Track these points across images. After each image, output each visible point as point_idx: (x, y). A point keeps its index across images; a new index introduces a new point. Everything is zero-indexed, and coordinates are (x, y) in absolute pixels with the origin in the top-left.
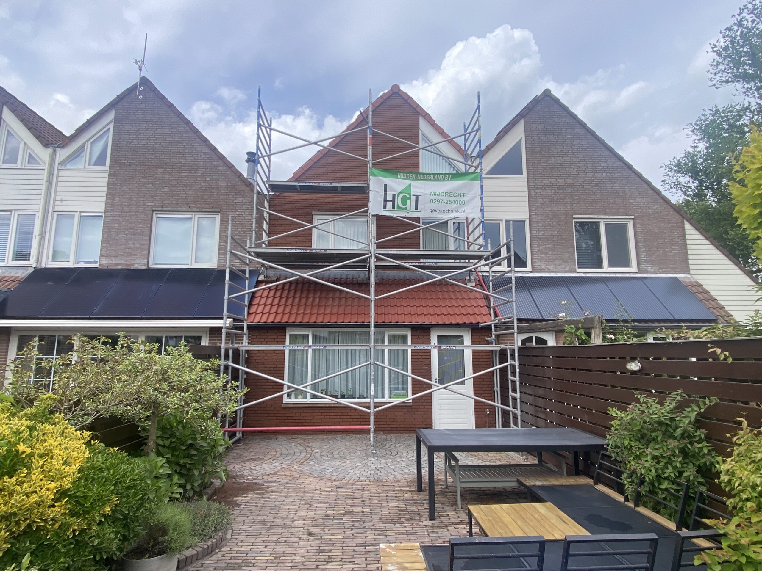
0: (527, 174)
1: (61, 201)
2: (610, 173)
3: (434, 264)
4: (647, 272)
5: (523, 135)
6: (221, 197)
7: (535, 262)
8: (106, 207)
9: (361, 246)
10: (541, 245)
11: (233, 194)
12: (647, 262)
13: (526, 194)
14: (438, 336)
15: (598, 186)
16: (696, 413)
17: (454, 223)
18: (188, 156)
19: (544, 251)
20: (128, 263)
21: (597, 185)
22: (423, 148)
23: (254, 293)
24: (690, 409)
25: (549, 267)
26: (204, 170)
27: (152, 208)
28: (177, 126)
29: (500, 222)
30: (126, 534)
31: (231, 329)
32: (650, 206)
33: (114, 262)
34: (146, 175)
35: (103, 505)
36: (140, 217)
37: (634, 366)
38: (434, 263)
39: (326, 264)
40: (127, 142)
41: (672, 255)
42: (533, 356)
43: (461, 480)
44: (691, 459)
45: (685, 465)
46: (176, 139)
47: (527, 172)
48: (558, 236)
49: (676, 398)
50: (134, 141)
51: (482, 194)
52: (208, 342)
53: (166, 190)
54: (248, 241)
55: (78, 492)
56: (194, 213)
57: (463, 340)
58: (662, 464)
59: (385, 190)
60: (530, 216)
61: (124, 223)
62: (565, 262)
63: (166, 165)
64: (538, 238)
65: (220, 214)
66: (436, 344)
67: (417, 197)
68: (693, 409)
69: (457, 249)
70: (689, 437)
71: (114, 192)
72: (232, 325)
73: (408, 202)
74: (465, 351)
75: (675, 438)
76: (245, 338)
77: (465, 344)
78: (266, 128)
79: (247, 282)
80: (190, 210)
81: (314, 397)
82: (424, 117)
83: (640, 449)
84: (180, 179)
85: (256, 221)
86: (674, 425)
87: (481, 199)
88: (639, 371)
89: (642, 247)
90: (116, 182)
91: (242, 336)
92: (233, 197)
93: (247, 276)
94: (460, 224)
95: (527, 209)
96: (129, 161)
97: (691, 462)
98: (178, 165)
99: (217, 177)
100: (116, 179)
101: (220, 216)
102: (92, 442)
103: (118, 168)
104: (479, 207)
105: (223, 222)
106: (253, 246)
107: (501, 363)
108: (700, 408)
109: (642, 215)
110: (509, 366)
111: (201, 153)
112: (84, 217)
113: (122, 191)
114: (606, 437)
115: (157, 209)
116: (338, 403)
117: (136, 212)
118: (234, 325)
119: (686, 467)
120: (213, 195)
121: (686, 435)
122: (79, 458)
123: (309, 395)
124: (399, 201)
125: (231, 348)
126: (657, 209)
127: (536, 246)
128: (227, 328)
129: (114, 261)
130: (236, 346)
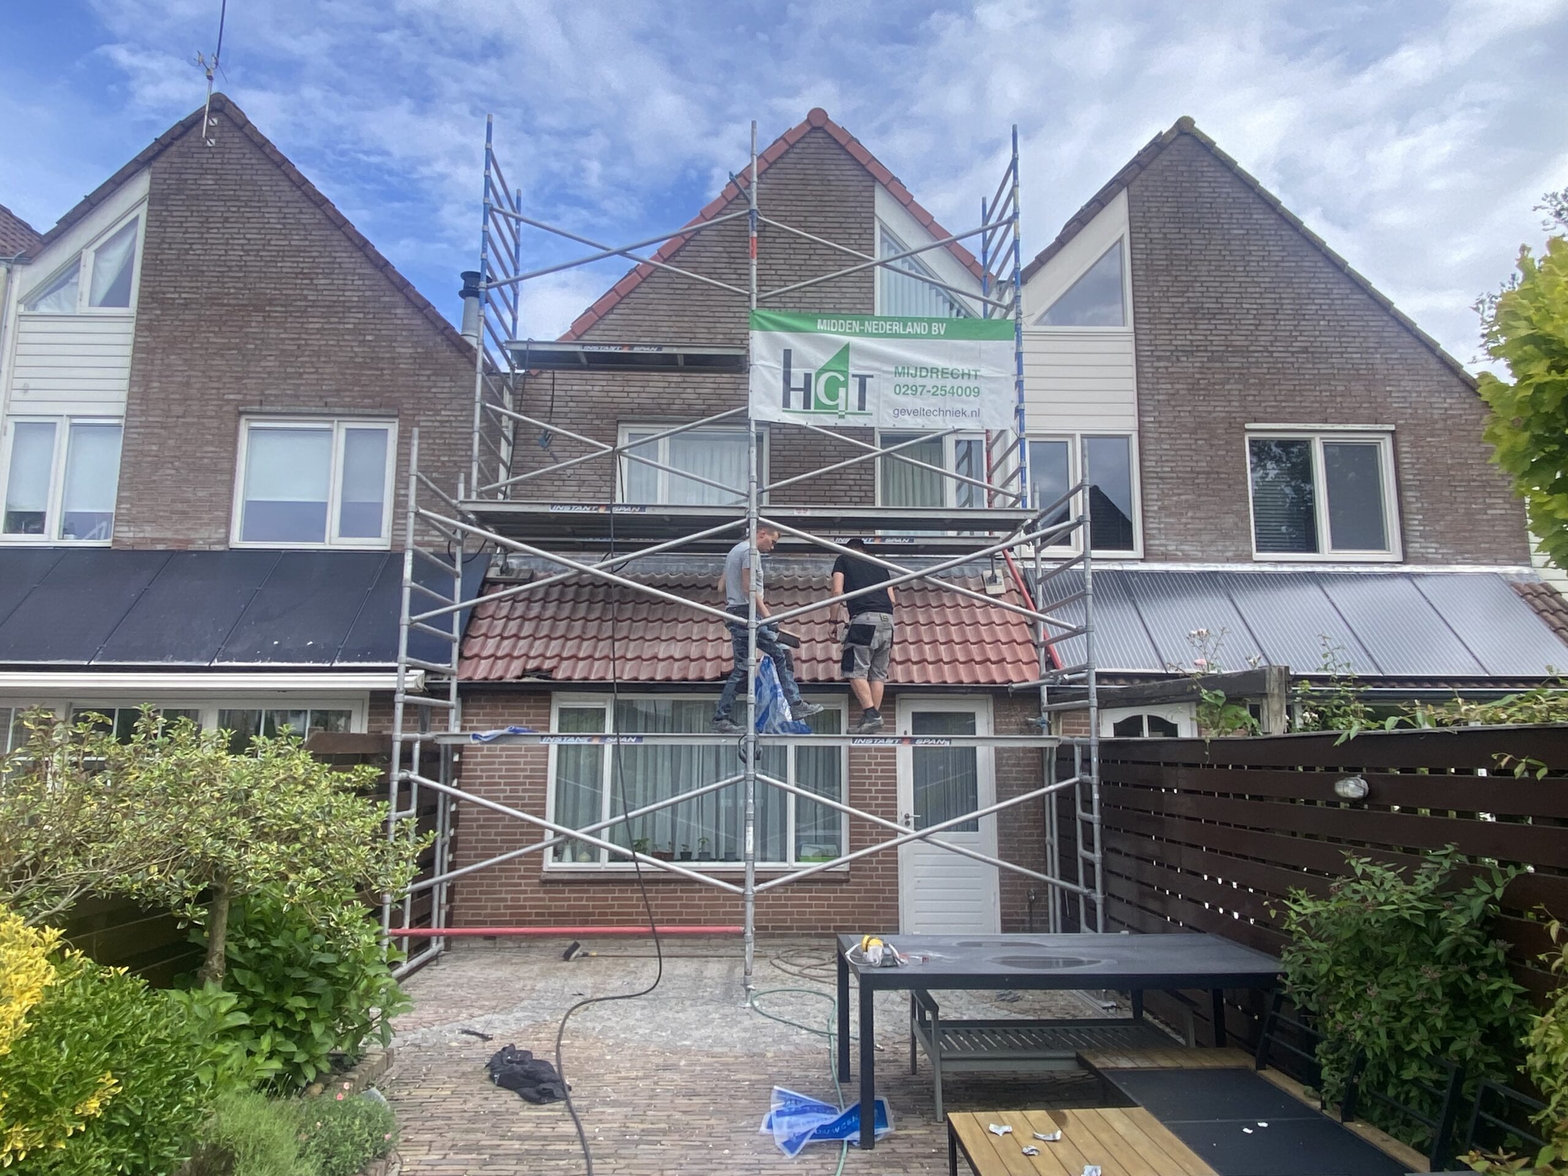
0: (1135, 323)
1: (26, 390)
2: (1338, 321)
3: (906, 542)
4: (1426, 561)
5: (1125, 230)
6: (401, 380)
7: (1153, 537)
8: (128, 404)
9: (730, 499)
10: (1168, 495)
11: (428, 372)
12: (1424, 535)
13: (1132, 372)
14: (913, 714)
15: (1307, 352)
16: (1485, 897)
17: (958, 442)
18: (322, 282)
19: (1173, 509)
20: (180, 537)
21: (1305, 350)
22: (883, 264)
23: (475, 607)
24: (1471, 891)
25: (1186, 548)
26: (361, 315)
27: (237, 406)
28: (297, 210)
29: (1069, 440)
30: (140, 1162)
31: (421, 695)
32: (1433, 400)
33: (147, 535)
34: (223, 329)
35: (81, 1093)
36: (209, 429)
37: (1352, 788)
38: (906, 537)
39: (647, 540)
40: (180, 250)
41: (1488, 520)
42: (1134, 762)
43: (943, 1056)
44: (1473, 1008)
45: (1459, 1024)
46: (293, 243)
47: (1135, 318)
48: (1208, 473)
49: (1441, 864)
50: (195, 247)
51: (1020, 371)
52: (366, 725)
53: (270, 363)
54: (461, 487)
55: (23, 1065)
56: (336, 419)
57: (974, 724)
58: (1405, 1021)
59: (787, 364)
60: (1141, 424)
61: (171, 442)
62: (1225, 535)
63: (270, 305)
64: (1160, 478)
65: (397, 420)
66: (910, 734)
67: (862, 380)
68: (1478, 890)
69: (964, 504)
70: (1468, 957)
71: (149, 368)
72: (421, 686)
73: (842, 391)
74: (978, 749)
75: (1437, 960)
76: (453, 714)
77: (979, 734)
78: (506, 216)
79: (458, 583)
80: (326, 410)
81: (615, 857)
82: (885, 186)
83: (1357, 983)
84: (304, 336)
85: (481, 437)
86: (1434, 927)
87: (1019, 384)
88: (1365, 799)
89: (1414, 500)
90: (154, 345)
91: (446, 710)
92: (429, 380)
93: (458, 568)
94: (973, 445)
95: (1133, 409)
96: (184, 295)
97: (1474, 1016)
98: (299, 303)
99: (392, 333)
100: (154, 337)
101: (397, 425)
102: (68, 953)
103: (158, 312)
104: (1014, 406)
105: (404, 440)
106: (474, 497)
107: (1059, 779)
108: (1494, 887)
109: (1415, 422)
110: (1077, 787)
111: (354, 274)
112: (80, 428)
113: (169, 365)
114: (1282, 956)
115: (249, 408)
116: (669, 871)
117: (198, 417)
118: (426, 684)
119: (1461, 1029)
120: (382, 375)
121: (1461, 952)
122: (30, 989)
123: (604, 855)
124: (819, 388)
125: (415, 740)
126: (1451, 408)
127: (1155, 497)
128: (408, 692)
129: (149, 532)
130: (429, 735)
